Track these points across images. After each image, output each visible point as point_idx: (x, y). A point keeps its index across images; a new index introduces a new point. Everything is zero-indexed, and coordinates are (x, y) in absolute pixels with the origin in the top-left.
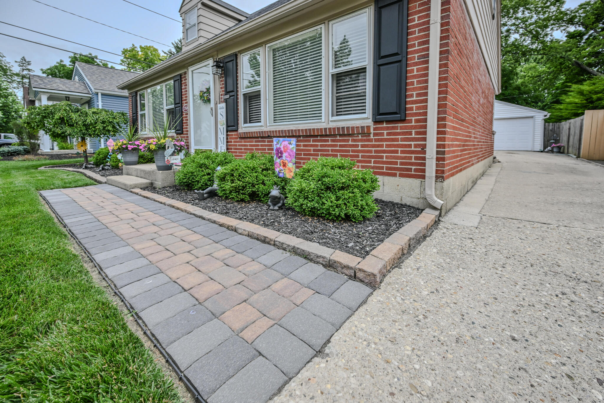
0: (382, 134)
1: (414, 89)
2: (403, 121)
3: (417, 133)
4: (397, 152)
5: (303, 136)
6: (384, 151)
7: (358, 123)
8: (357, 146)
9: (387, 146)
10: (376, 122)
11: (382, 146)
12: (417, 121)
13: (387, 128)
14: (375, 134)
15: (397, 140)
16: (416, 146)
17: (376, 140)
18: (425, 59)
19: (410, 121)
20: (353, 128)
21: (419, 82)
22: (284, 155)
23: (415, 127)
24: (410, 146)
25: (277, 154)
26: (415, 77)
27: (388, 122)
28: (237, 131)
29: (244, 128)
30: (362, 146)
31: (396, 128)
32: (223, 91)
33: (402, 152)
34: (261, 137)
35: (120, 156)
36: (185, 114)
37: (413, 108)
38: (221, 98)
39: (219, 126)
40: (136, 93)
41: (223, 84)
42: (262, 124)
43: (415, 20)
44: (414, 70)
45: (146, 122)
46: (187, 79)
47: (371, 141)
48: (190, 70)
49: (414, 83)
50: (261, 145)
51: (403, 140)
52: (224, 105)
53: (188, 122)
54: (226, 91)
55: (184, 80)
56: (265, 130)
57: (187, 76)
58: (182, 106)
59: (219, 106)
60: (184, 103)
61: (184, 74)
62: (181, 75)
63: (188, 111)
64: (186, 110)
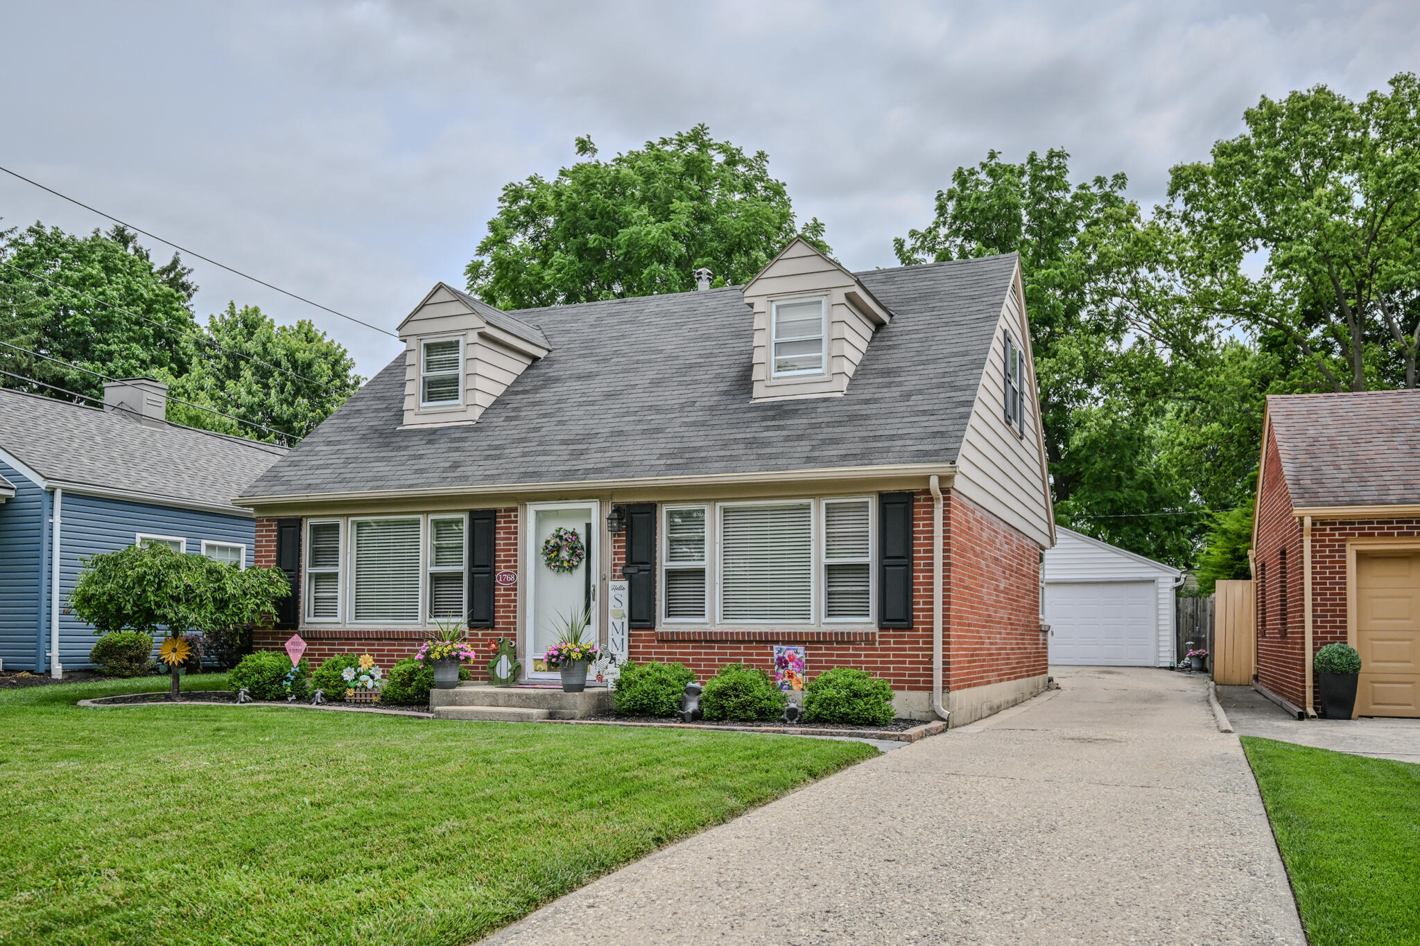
0: (889, 643)
1: (921, 596)
2: (910, 628)
3: (924, 643)
4: (904, 662)
5: (783, 642)
6: (892, 662)
7: (861, 629)
8: (860, 656)
9: (894, 656)
10: (882, 628)
11: (888, 656)
12: (924, 630)
13: (894, 636)
14: (880, 643)
15: (904, 649)
16: (923, 656)
17: (882, 649)
18: (930, 568)
19: (917, 630)
20: (855, 634)
21: (925, 590)
22: (791, 665)
23: (922, 636)
24: (917, 656)
25: (780, 664)
26: (921, 584)
27: (895, 629)
28: (653, 628)
29: (665, 624)
30: (866, 656)
31: (903, 636)
32: (619, 559)
33: (911, 663)
34: (706, 641)
35: (348, 675)
36: (505, 590)
37: (920, 616)
38: (615, 571)
39: (611, 619)
40: (298, 522)
41: (619, 547)
42: (706, 619)
43: (920, 526)
44: (920, 577)
45: (340, 595)
46: (516, 522)
47: (876, 649)
48: (532, 509)
49: (920, 590)
50: (706, 654)
51: (911, 649)
52: (625, 584)
53: (515, 607)
54: (630, 561)
55: (505, 522)
56: (713, 629)
57: (516, 516)
58: (495, 573)
59: (611, 584)
60: (500, 567)
61: (507, 510)
62: (495, 511)
63: (516, 584)
64: (506, 582)
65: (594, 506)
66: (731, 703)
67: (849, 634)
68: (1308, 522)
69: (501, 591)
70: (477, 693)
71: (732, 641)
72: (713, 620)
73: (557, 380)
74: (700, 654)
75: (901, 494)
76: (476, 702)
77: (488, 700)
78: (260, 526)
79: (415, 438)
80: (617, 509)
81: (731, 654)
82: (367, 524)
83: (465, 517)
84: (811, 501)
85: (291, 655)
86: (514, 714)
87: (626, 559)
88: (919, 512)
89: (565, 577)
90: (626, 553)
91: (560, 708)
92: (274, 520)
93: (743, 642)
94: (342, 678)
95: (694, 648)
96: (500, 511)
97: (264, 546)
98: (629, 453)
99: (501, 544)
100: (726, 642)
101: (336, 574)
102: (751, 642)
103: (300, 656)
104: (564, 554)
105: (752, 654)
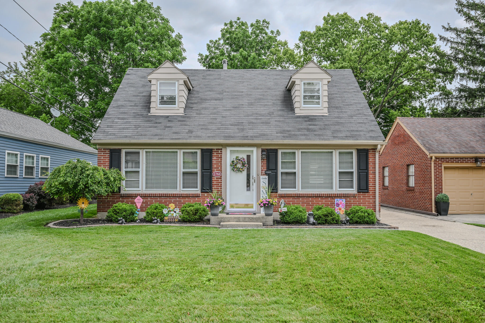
0: (361, 197)
1: (371, 182)
2: (368, 192)
3: (372, 197)
4: (366, 203)
5: (325, 197)
6: (362, 203)
7: (351, 192)
8: (351, 201)
9: (363, 201)
10: (358, 192)
11: (360, 201)
12: (372, 193)
13: (362, 195)
14: (358, 197)
15: (366, 199)
16: (372, 201)
17: (358, 199)
18: (374, 173)
19: (370, 193)
20: (350, 194)
21: (372, 180)
22: (340, 205)
23: (371, 195)
24: (370, 201)
25: (337, 205)
26: (371, 178)
27: (363, 192)
28: (277, 192)
29: (280, 191)
30: (353, 201)
31: (365, 195)
32: (263, 168)
33: (368, 203)
34: (297, 197)
35: (165, 211)
36: (216, 178)
37: (371, 188)
38: (262, 172)
39: (261, 189)
40: (119, 151)
41: (263, 164)
42: (297, 189)
43: (371, 160)
44: (371, 176)
45: (140, 179)
46: (221, 154)
47: (356, 199)
48: (229, 149)
49: (371, 180)
50: (297, 201)
51: (368, 199)
52: (267, 177)
53: (221, 185)
54: (268, 169)
55: (216, 154)
56: (299, 193)
57: (222, 152)
58: (212, 172)
59: (261, 177)
60: (214, 170)
61: (216, 149)
62: (212, 150)
63: (221, 176)
64: (217, 175)
65: (255, 149)
66: (329, 218)
67: (348, 194)
68: (434, 158)
69: (214, 179)
70: (231, 217)
71: (307, 197)
72: (299, 190)
73: (206, 99)
74: (295, 201)
75: (364, 150)
76: (230, 221)
77: (236, 220)
78: (100, 151)
79: (161, 119)
80: (263, 151)
81: (306, 201)
82: (150, 152)
83: (199, 152)
84: (334, 151)
85: (137, 204)
86: (255, 225)
87: (267, 168)
88: (370, 156)
89: (239, 174)
90: (266, 166)
91: (266, 222)
92: (107, 149)
93: (311, 197)
94: (163, 212)
95: (292, 199)
96: (214, 150)
97: (102, 160)
98: (263, 131)
99: (214, 162)
100: (304, 197)
101: (139, 171)
102: (313, 197)
103: (140, 204)
104: (239, 166)
105: (314, 201)
